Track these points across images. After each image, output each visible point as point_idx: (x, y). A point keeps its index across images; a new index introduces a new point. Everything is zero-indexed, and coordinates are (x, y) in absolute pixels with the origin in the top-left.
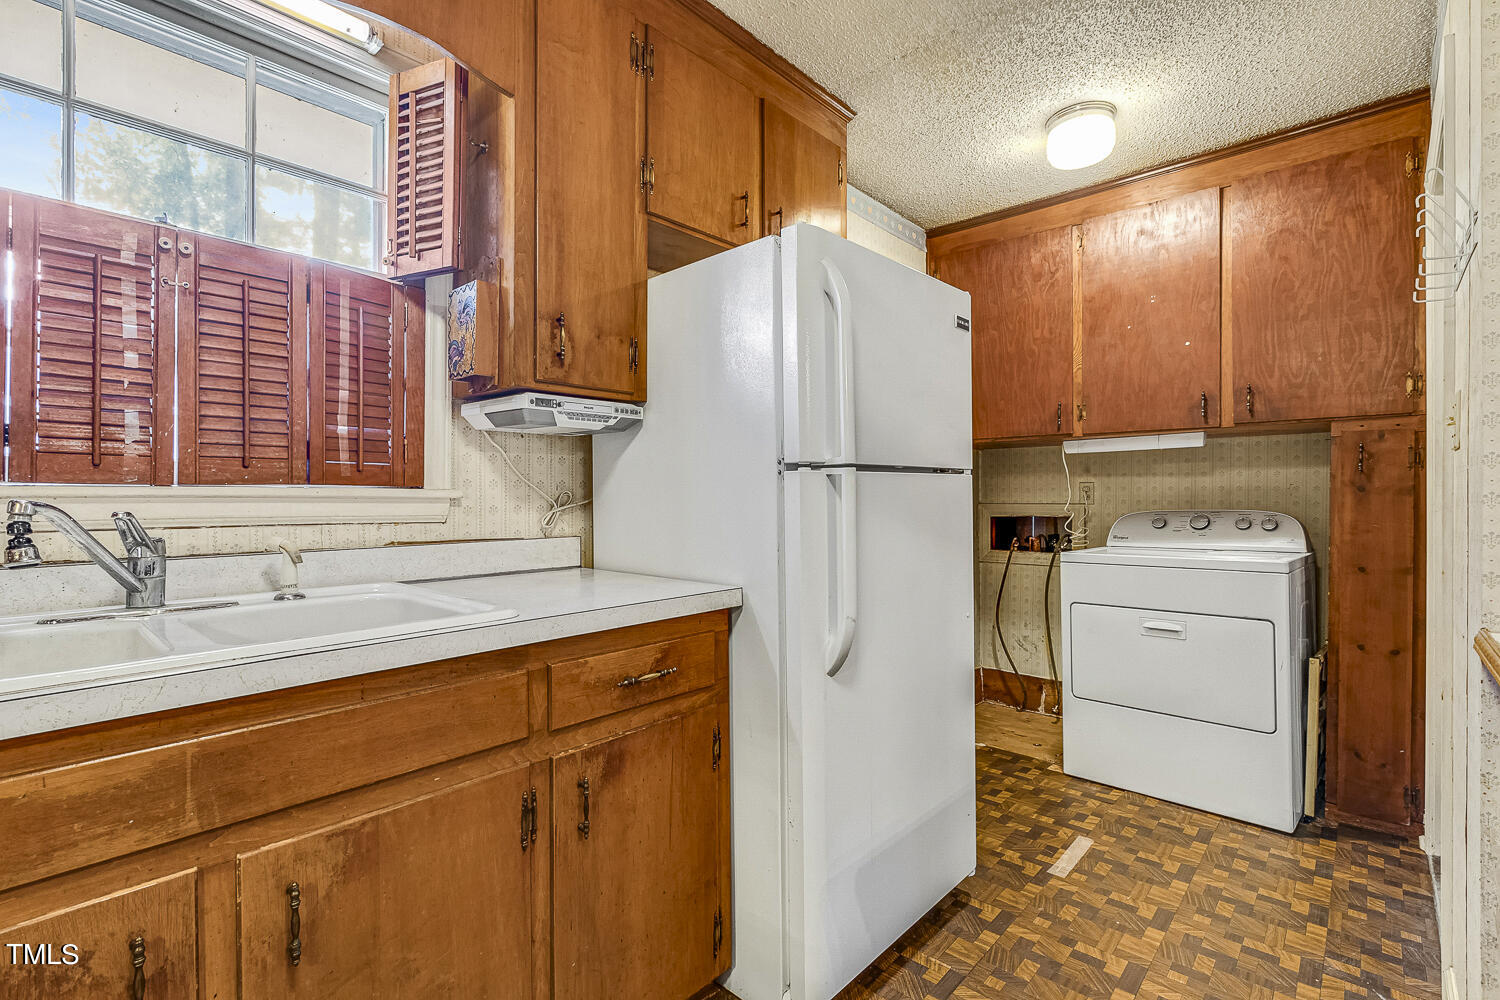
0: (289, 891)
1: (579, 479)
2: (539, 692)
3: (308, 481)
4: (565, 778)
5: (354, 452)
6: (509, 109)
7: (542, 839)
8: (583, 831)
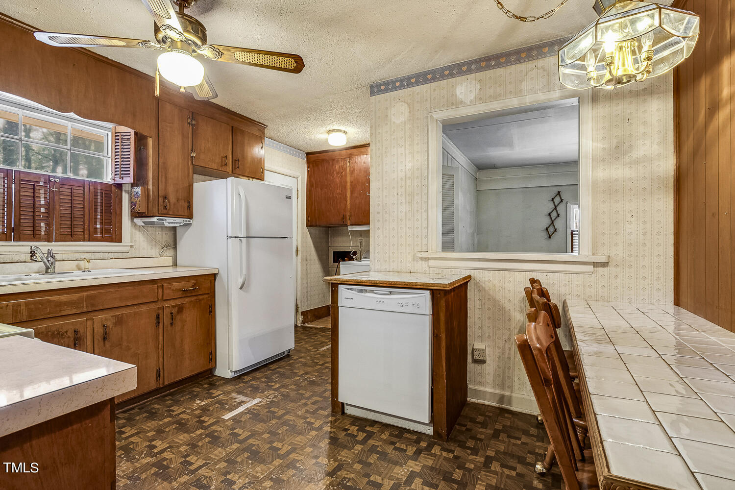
0: (104, 326)
1: (172, 240)
2: (160, 291)
3: (89, 241)
4: (167, 311)
5: (102, 233)
6: (150, 142)
7: (161, 325)
8: (172, 324)
